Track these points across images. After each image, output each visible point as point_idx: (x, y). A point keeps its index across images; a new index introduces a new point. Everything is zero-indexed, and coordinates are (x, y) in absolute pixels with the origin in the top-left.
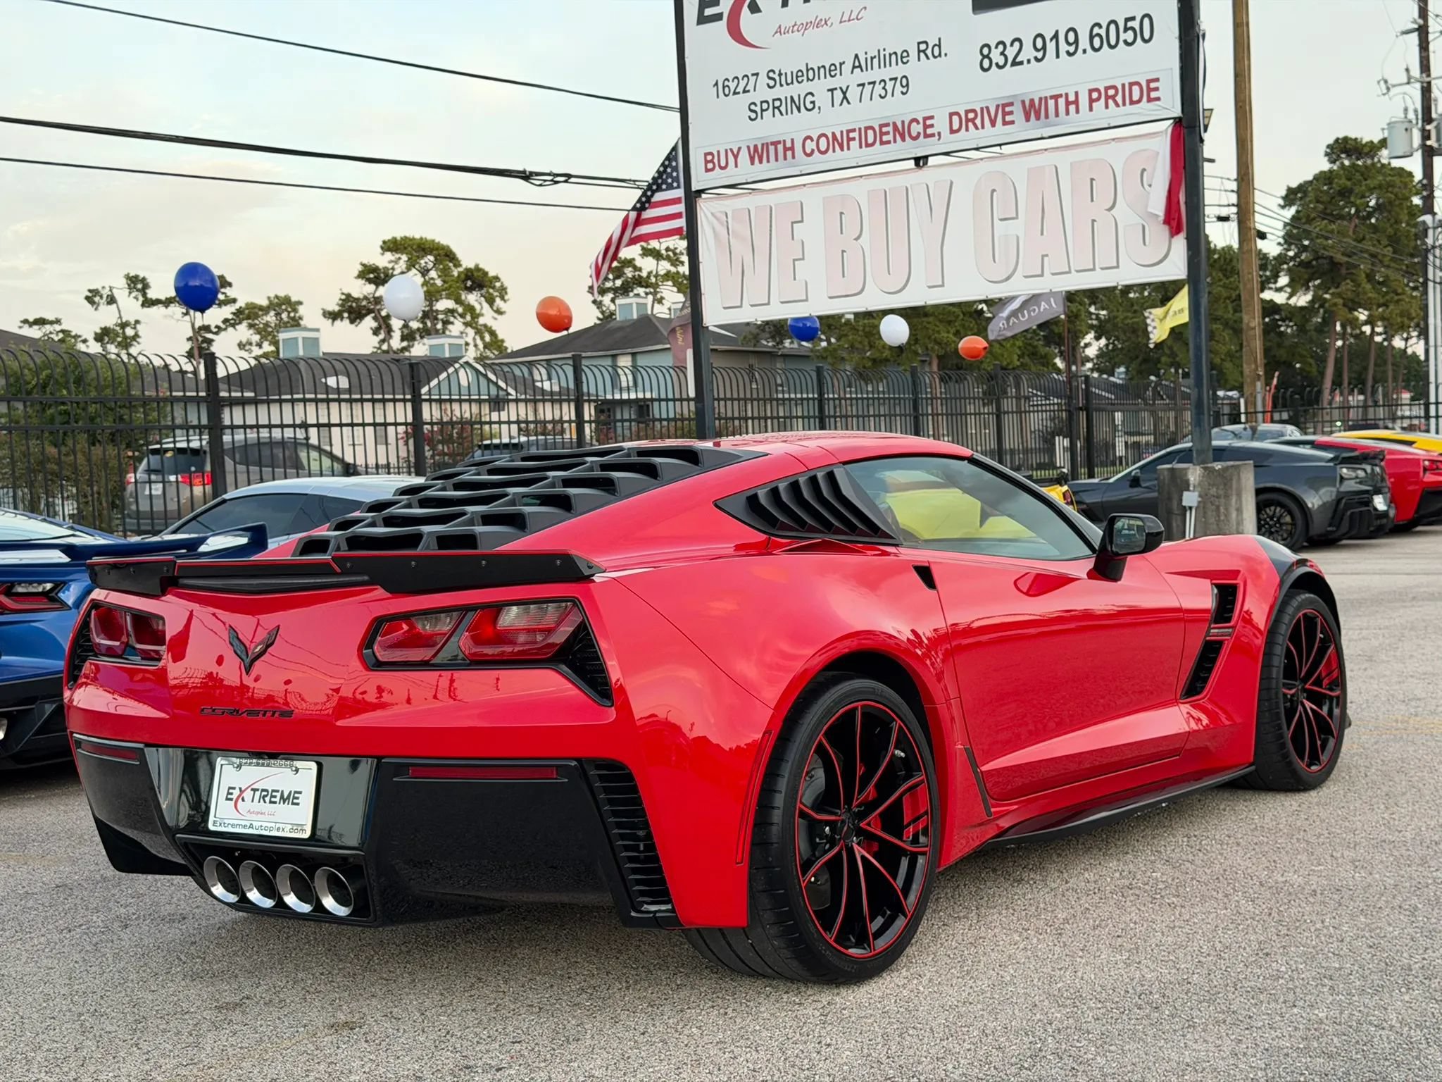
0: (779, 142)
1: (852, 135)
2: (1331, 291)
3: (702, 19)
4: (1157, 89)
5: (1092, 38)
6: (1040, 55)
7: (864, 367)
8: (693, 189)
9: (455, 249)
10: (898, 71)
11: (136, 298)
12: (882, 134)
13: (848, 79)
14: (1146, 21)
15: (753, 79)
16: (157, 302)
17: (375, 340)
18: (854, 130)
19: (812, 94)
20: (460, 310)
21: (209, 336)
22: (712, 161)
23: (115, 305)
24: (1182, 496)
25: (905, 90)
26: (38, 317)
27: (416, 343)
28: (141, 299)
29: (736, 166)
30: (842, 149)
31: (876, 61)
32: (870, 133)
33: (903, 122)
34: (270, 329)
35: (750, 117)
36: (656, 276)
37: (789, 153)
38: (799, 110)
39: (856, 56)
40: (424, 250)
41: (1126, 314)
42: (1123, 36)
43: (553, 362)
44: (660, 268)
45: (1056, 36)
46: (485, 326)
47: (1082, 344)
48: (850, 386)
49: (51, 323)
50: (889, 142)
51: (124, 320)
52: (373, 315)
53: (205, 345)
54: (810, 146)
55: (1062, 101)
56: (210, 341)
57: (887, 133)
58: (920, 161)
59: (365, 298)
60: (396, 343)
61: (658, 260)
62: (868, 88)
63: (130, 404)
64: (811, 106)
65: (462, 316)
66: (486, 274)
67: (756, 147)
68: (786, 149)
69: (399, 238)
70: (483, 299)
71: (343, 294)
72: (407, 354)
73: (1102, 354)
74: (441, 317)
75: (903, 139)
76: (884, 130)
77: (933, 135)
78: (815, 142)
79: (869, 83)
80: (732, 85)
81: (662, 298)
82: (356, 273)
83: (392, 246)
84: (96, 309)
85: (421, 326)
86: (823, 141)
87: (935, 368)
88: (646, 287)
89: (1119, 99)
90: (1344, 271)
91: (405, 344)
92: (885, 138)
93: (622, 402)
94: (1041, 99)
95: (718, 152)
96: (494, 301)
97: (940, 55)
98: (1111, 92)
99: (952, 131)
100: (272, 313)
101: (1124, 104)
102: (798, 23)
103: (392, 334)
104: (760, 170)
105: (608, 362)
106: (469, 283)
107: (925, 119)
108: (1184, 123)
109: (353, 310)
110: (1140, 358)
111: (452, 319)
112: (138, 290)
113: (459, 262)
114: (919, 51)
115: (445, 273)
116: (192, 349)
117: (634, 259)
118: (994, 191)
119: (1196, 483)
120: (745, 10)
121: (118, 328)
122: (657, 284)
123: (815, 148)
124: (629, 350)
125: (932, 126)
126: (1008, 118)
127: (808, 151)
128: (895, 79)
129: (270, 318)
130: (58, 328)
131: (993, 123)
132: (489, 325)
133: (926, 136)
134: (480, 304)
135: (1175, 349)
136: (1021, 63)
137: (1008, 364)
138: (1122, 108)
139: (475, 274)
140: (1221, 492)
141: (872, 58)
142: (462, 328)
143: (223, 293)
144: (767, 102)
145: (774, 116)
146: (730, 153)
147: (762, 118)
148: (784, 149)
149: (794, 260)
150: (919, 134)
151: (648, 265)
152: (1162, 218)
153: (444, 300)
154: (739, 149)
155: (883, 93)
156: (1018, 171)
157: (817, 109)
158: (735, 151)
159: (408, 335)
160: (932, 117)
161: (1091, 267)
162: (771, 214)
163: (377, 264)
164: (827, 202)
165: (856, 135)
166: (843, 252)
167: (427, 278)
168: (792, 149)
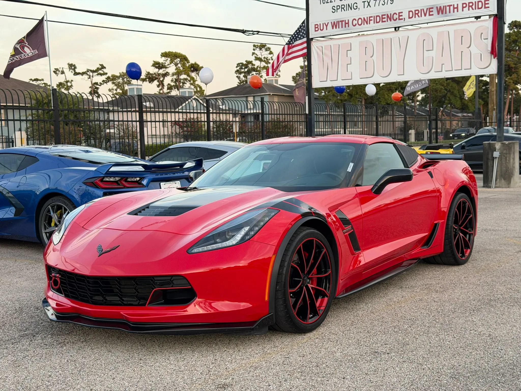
0: (343, 21)
1: (371, 19)
2: (508, 78)
4: (488, 4)
7: (338, 103)
8: (310, 38)
9: (187, 56)
11: (72, 72)
12: (383, 18)
16: (79, 74)
17: (158, 89)
18: (372, 17)
19: (357, 3)
20: (189, 79)
21: (98, 86)
22: (317, 27)
23: (64, 74)
24: (493, 153)
25: (392, 2)
26: (35, 78)
27: (173, 90)
28: (73, 72)
29: (327, 29)
30: (367, 24)
32: (378, 18)
33: (391, 14)
34: (120, 85)
35: (332, 12)
36: (260, 68)
37: (347, 25)
38: (351, 9)
40: (176, 56)
41: (433, 85)
43: (225, 99)
44: (261, 65)
46: (198, 85)
47: (417, 96)
48: (331, 110)
49: (40, 80)
50: (385, 21)
51: (67, 80)
52: (157, 80)
53: (96, 90)
54: (355, 22)
55: (452, 8)
56: (98, 88)
57: (385, 18)
58: (397, 29)
59: (155, 74)
60: (165, 90)
61: (261, 62)
62: (378, 1)
63: (79, 111)
64: (356, 8)
65: (190, 81)
66: (198, 66)
67: (334, 22)
69: (167, 52)
70: (197, 75)
71: (147, 72)
72: (169, 94)
73: (423, 99)
74: (182, 81)
75: (391, 20)
76: (384, 17)
77: (402, 19)
78: (357, 21)
81: (262, 76)
82: (152, 65)
83: (165, 55)
84: (57, 76)
85: (175, 84)
86: (360, 21)
87: (363, 103)
88: (256, 72)
89: (474, 7)
90: (513, 70)
91: (169, 91)
92: (384, 20)
93: (248, 114)
94: (444, 6)
95: (320, 24)
98: (471, 4)
99: (409, 18)
100: (121, 79)
101: (475, 9)
103: (164, 87)
104: (336, 31)
105: (245, 99)
106: (192, 69)
107: (399, 13)
108: (498, 17)
109: (150, 78)
110: (438, 101)
111: (186, 82)
112: (72, 69)
113: (189, 61)
115: (184, 65)
116: (91, 91)
117: (252, 61)
118: (424, 40)
119: (499, 148)
121: (65, 83)
122: (260, 70)
123: (357, 23)
124: (252, 95)
125: (402, 16)
126: (431, 13)
127: (354, 24)
129: (120, 80)
130: (42, 82)
131: (425, 15)
132: (199, 84)
133: (399, 19)
134: (196, 77)
137: (390, 102)
138: (474, 10)
139: (195, 66)
140: (508, 152)
142: (189, 85)
143: (103, 71)
144: (339, 6)
145: (342, 11)
146: (324, 24)
147: (337, 12)
148: (345, 23)
149: (347, 64)
150: (397, 18)
151: (257, 63)
152: (490, 51)
153: (183, 75)
154: (328, 23)
155: (383, 3)
156: (434, 33)
157: (358, 9)
158: (326, 24)
159: (170, 88)
160: (402, 12)
161: (461, 69)
162: (339, 47)
163: (159, 61)
164: (361, 43)
165: (372, 18)
166: (366, 61)
167: (177, 67)
168: (348, 23)
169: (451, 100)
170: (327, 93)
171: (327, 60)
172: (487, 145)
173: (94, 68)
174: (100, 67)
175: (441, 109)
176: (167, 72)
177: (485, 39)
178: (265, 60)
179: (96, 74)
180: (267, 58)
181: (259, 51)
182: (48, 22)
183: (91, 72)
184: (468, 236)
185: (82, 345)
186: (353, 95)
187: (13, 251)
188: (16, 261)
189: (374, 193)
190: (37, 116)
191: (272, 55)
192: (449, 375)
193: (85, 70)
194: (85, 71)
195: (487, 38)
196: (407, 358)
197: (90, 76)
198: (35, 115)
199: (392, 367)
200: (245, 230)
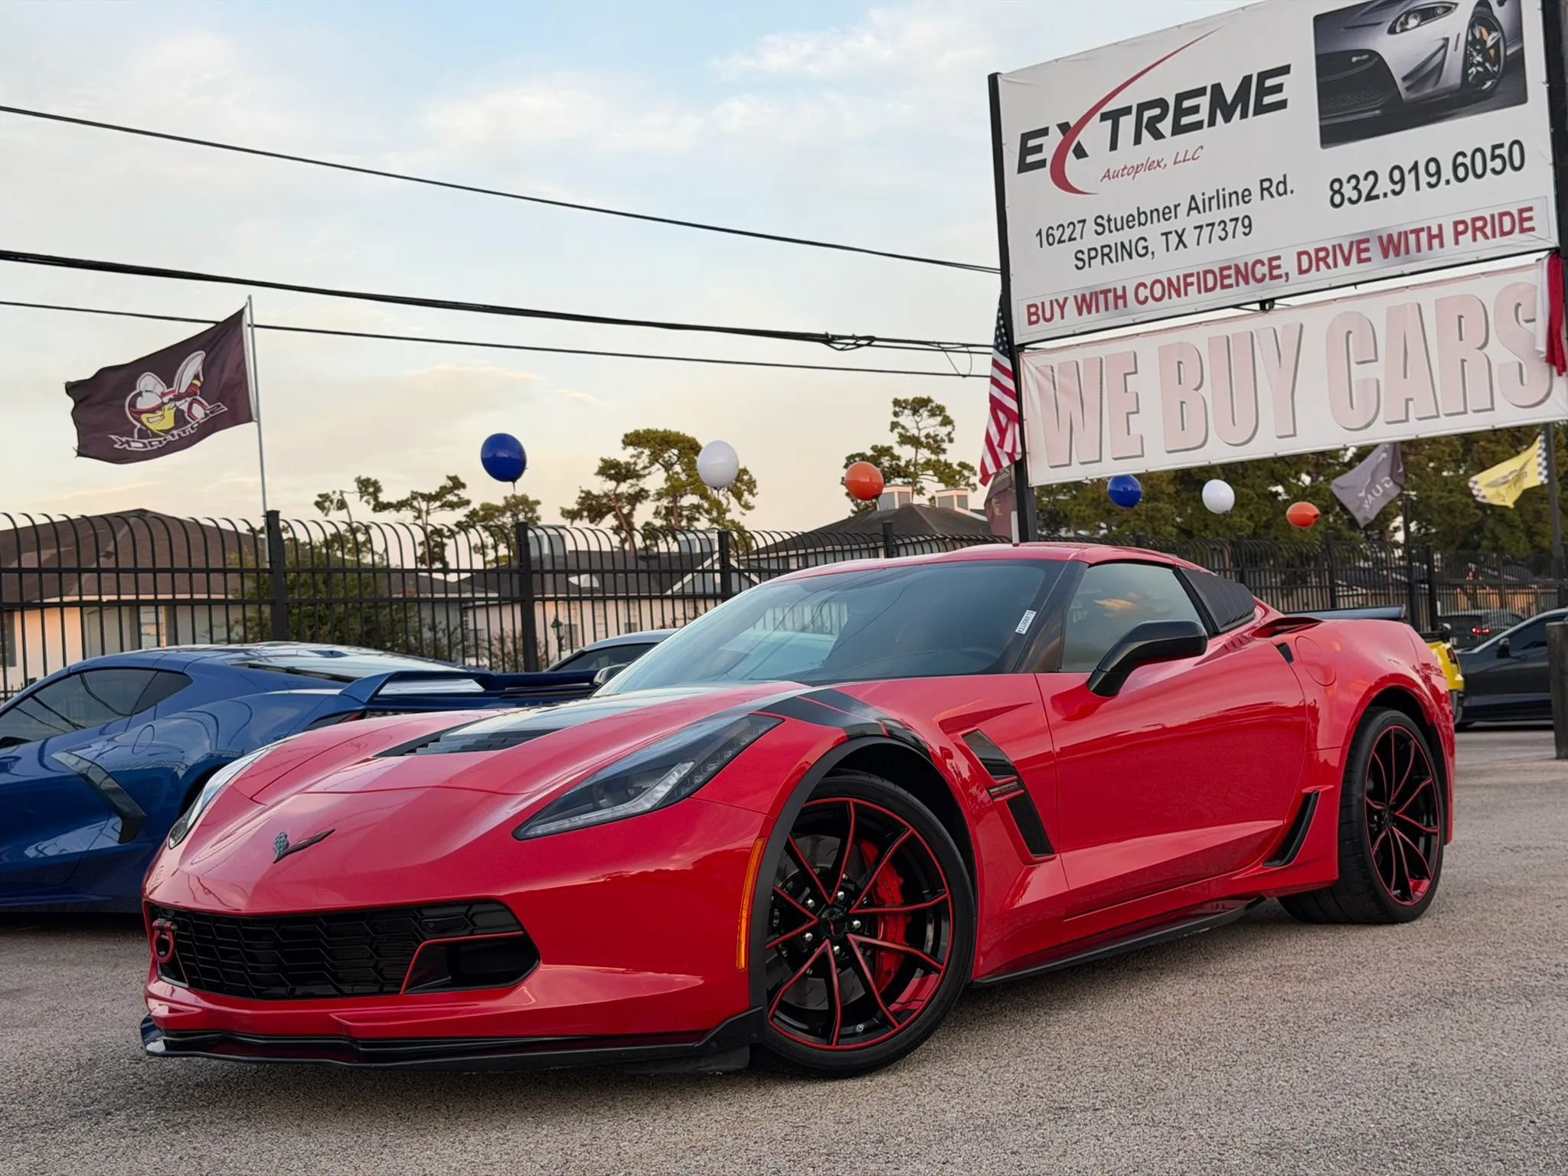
0: (1109, 291)
1: (1189, 280)
3: (1024, 167)
4: (1530, 219)
5: (1455, 168)
6: (1397, 188)
8: (1016, 343)
10: (1240, 211)
11: (368, 502)
12: (1223, 277)
13: (1185, 221)
14: (1516, 148)
15: (1079, 226)
16: (387, 506)
17: (617, 539)
18: (1191, 275)
19: (1145, 239)
20: (706, 505)
21: (442, 539)
22: (1036, 313)
23: (345, 511)
25: (1247, 231)
27: (659, 541)
28: (372, 502)
29: (1063, 317)
30: (1179, 295)
31: (1214, 202)
32: (1210, 277)
33: (1246, 264)
34: (506, 531)
35: (1077, 266)
36: (915, 465)
37: (1120, 302)
38: (1130, 256)
39: (1193, 198)
40: (668, 443)
42: (1490, 165)
44: (919, 456)
45: (1415, 167)
46: (732, 522)
47: (1391, 528)
50: (1230, 286)
51: (355, 525)
52: (614, 513)
53: (436, 549)
54: (1143, 293)
55: (1424, 236)
56: (443, 545)
57: (1229, 276)
58: (1266, 305)
59: (606, 495)
60: (639, 542)
61: (917, 448)
62: (1206, 230)
64: (1144, 251)
65: (708, 512)
67: (1084, 296)
68: (1116, 298)
69: (641, 431)
70: (729, 493)
71: (582, 491)
72: (650, 552)
73: (1412, 539)
74: (685, 513)
75: (1247, 282)
76: (1226, 273)
77: (1280, 276)
78: (1148, 290)
79: (1208, 225)
80: (1057, 234)
81: (922, 488)
82: (596, 470)
83: (634, 440)
84: (327, 515)
85: (664, 523)
86: (1158, 288)
88: (904, 477)
89: (1488, 230)
91: (648, 542)
92: (1227, 282)
94: (1400, 234)
95: (1043, 304)
96: (742, 495)
97: (1285, 192)
98: (1479, 224)
99: (1301, 272)
100: (508, 514)
101: (1494, 236)
102: (1129, 166)
103: (634, 532)
104: (1089, 320)
107: (1271, 260)
108: (1562, 254)
109: (592, 507)
110: (1458, 543)
111: (697, 515)
112: (369, 494)
114: (1262, 189)
115: (689, 467)
116: (424, 552)
117: (891, 448)
118: (1349, 332)
120: (1071, 155)
121: (348, 534)
122: (916, 474)
123: (1149, 295)
125: (1279, 267)
126: (1364, 255)
127: (1142, 298)
128: (1237, 219)
129: (507, 519)
131: (1347, 261)
132: (737, 520)
133: (1272, 278)
134: (727, 499)
135: (1497, 532)
136: (1377, 197)
138: (1492, 240)
141: (1210, 199)
142: (707, 523)
143: (456, 495)
144: (1095, 249)
145: (1103, 263)
146: (1055, 304)
147: (1090, 266)
148: (1111, 298)
149: (1128, 414)
150: (1264, 276)
151: (906, 453)
152: (1544, 355)
153: (689, 495)
154: (1066, 299)
155: (1223, 235)
156: (1376, 311)
157: (1150, 254)
158: (1061, 302)
159: (650, 533)
160: (1278, 258)
161: (1462, 410)
162: (1101, 367)
163: (618, 459)
164: (1163, 351)
165: (1194, 279)
166: (1182, 403)
167: (671, 472)
168: (1124, 297)
169: (1500, 539)
170: (1114, 528)
171: (1069, 406)
172: (1557, 631)
173: (433, 489)
174: (450, 484)
175: (1473, 566)
176: (642, 490)
177: (1527, 321)
178: (928, 443)
179: (438, 503)
180: (935, 438)
181: (911, 417)
182: (256, 329)
183: (424, 500)
184: (1422, 841)
185: (234, 1126)
186: (1195, 532)
187: (115, 947)
188: (115, 966)
189: (1093, 691)
190: (257, 625)
191: (949, 428)
192: (1254, 1148)
193: (405, 495)
194: (405, 498)
195: (1532, 317)
196: (1147, 1118)
197: (420, 511)
198: (254, 623)
199: (1096, 1136)
200: (679, 772)
